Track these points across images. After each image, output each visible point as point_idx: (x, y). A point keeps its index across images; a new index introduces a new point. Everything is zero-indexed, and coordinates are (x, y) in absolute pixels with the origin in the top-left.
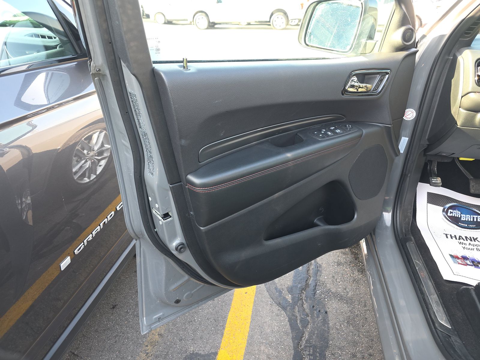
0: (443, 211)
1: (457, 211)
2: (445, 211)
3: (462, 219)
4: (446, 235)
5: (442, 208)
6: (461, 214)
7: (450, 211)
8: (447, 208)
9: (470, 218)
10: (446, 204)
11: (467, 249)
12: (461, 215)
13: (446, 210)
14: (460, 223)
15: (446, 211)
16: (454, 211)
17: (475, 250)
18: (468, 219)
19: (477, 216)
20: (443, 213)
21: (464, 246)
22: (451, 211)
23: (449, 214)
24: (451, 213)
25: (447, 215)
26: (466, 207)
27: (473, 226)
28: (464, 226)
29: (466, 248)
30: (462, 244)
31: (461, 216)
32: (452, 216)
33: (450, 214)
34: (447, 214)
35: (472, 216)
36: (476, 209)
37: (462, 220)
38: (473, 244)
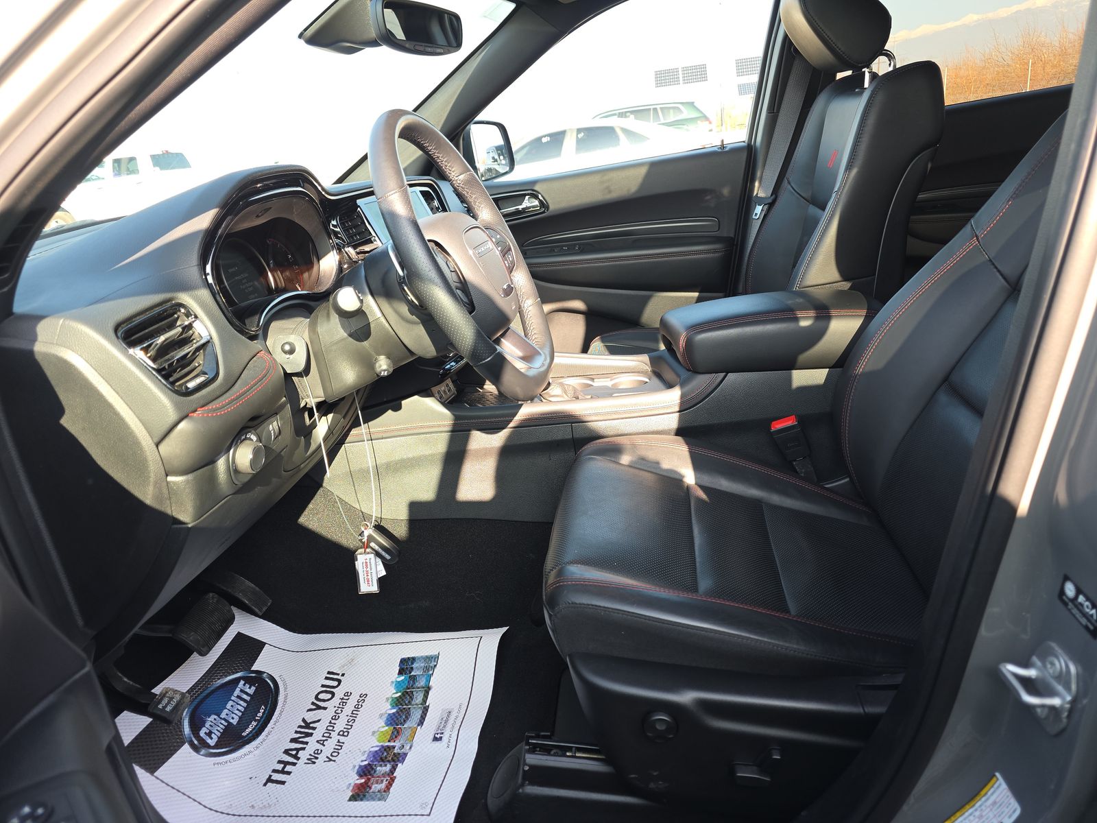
0: (196, 749)
1: (209, 719)
2: (199, 746)
3: (234, 722)
4: (269, 780)
5: (186, 747)
6: (219, 716)
7: (202, 733)
8: (192, 736)
9: (238, 704)
10: (181, 731)
11: (335, 754)
12: (221, 718)
13: (196, 742)
14: (244, 734)
15: (200, 744)
16: (207, 725)
17: (342, 739)
18: (238, 710)
19: (238, 690)
20: (201, 753)
21: (322, 757)
22: (205, 733)
23: (212, 742)
24: (209, 734)
25: (213, 748)
26: (204, 694)
27: (262, 711)
28: (253, 729)
29: (332, 755)
30: (317, 758)
31: (224, 719)
32: (219, 738)
33: (211, 738)
34: (209, 746)
35: (233, 698)
36: (219, 679)
37: (235, 724)
38: (323, 736)
